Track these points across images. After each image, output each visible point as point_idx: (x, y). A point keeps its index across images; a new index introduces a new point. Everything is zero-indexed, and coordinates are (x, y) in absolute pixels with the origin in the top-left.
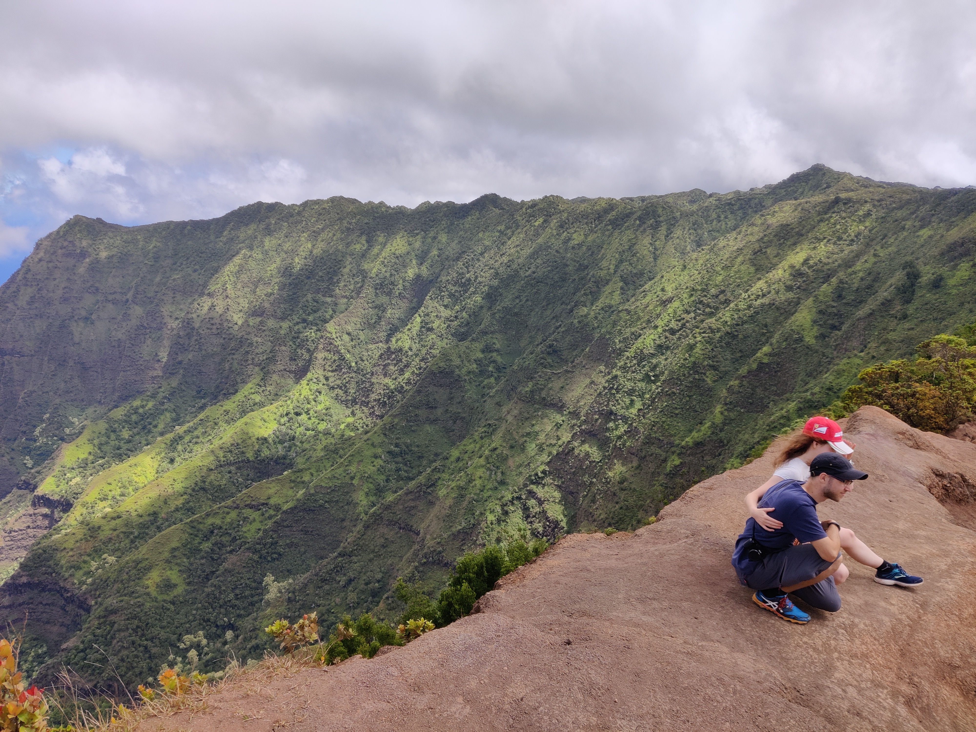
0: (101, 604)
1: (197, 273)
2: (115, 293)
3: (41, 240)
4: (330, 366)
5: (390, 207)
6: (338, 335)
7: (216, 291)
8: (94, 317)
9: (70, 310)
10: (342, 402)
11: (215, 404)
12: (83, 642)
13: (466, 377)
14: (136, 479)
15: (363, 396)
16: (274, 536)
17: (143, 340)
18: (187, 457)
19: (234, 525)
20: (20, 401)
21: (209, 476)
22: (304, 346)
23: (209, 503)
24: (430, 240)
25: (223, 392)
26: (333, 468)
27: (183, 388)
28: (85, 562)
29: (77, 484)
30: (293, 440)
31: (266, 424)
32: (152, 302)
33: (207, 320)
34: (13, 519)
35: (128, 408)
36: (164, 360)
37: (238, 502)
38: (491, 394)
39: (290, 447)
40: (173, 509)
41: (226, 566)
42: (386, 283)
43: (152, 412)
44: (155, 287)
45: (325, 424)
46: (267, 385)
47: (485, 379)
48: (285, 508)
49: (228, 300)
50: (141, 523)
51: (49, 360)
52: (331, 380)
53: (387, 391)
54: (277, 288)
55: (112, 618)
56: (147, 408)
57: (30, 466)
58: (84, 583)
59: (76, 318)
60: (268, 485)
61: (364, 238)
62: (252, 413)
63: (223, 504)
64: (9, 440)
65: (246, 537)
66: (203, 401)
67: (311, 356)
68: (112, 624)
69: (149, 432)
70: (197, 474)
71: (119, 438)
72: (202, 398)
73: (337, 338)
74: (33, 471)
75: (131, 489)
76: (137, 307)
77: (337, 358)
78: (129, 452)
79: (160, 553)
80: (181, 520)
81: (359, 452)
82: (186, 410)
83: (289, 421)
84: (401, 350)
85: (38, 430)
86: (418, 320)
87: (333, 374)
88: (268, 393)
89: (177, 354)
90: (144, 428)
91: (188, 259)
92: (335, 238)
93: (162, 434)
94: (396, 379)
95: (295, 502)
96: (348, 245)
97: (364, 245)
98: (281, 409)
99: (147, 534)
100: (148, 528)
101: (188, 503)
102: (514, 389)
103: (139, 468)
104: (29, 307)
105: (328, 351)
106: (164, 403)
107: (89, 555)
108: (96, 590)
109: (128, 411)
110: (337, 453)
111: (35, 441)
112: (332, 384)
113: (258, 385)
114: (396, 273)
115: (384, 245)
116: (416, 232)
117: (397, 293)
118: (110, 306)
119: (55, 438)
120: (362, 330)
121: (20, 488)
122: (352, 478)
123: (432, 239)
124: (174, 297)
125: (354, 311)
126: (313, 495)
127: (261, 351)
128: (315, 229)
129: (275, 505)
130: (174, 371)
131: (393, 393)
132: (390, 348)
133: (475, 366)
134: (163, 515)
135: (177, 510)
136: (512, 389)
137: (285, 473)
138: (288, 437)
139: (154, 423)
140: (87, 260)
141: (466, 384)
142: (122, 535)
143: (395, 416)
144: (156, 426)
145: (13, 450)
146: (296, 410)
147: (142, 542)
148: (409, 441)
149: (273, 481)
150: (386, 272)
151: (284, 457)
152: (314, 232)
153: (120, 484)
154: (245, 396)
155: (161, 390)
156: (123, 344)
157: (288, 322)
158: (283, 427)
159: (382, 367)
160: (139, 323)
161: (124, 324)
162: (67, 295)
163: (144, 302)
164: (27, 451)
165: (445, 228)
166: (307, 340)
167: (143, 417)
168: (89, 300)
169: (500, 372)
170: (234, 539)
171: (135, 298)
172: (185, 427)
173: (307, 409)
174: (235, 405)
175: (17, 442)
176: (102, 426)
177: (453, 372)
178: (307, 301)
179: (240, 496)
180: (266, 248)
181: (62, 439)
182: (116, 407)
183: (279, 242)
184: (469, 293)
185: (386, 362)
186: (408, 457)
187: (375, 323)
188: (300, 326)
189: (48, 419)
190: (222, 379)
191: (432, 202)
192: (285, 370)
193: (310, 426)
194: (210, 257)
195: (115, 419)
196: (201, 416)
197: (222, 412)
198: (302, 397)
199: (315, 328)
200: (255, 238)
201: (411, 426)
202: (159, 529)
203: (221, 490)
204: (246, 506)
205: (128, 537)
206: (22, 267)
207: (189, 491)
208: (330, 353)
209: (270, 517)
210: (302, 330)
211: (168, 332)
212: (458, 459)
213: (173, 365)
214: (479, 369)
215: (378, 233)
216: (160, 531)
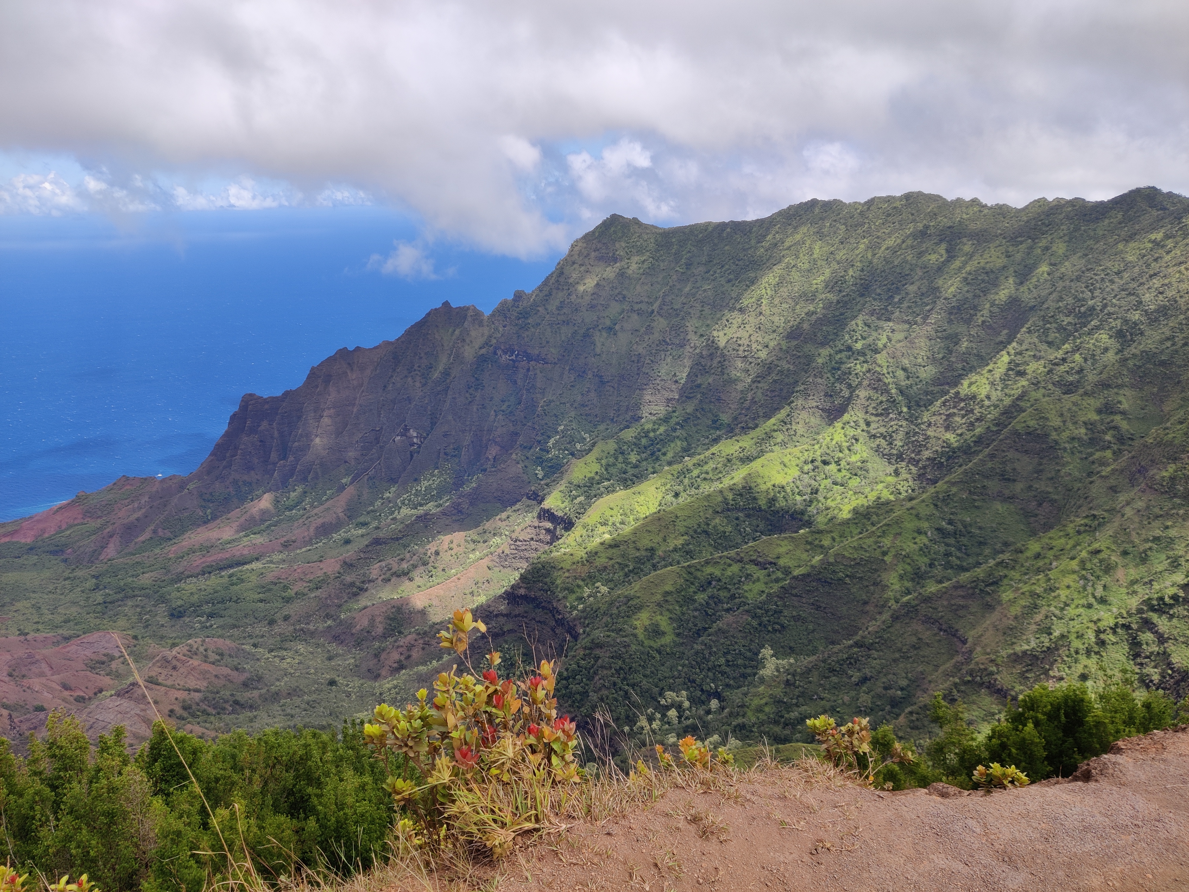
0: (588, 635)
1: (730, 284)
2: (641, 302)
3: (577, 241)
4: (874, 408)
5: (986, 206)
6: (890, 369)
7: (750, 305)
8: (617, 327)
9: (595, 318)
10: (883, 455)
11: (731, 438)
12: (567, 670)
13: (1067, 445)
14: (638, 509)
15: (913, 451)
16: (779, 603)
17: (663, 357)
18: (693, 493)
19: (735, 581)
20: (539, 409)
21: (714, 519)
22: (845, 380)
23: (711, 549)
24: (1039, 251)
25: (742, 425)
26: (861, 536)
27: (699, 416)
28: (579, 586)
29: (580, 503)
30: (816, 493)
31: (786, 469)
32: (678, 315)
33: (735, 340)
34: (520, 528)
35: (639, 430)
36: (683, 381)
37: (742, 555)
38: (1103, 474)
39: (811, 501)
40: (671, 548)
41: (721, 625)
42: (965, 306)
43: (662, 437)
44: (683, 298)
45: (858, 480)
46: (794, 424)
47: (1097, 450)
48: (796, 572)
49: (762, 317)
50: (637, 557)
51: (570, 370)
52: (873, 426)
53: (947, 450)
54: (821, 305)
55: (597, 652)
56: (658, 433)
57: (540, 477)
58: (575, 608)
59: (600, 327)
60: (779, 542)
61: (944, 246)
62: (771, 454)
63: (725, 553)
64: (525, 448)
65: (747, 598)
66: (718, 432)
67: (851, 393)
68: (597, 658)
69: (657, 459)
70: (701, 514)
71: (626, 462)
72: (718, 429)
73: (888, 373)
74: (542, 482)
75: (632, 517)
76: (661, 320)
77: (884, 399)
78: (635, 478)
79: (652, 594)
80: (678, 563)
81: (898, 522)
82: (699, 440)
83: (813, 470)
84: (974, 397)
85: (552, 441)
86: (1006, 359)
87: (877, 419)
88: (793, 433)
89: (697, 376)
90: (652, 454)
91: (723, 266)
92: (904, 246)
93: (670, 464)
94: (961, 435)
95: (808, 568)
96: (920, 254)
97: (942, 256)
98: (806, 454)
99: (642, 571)
100: (643, 564)
101: (688, 545)
102: (1142, 471)
103: (642, 498)
104: (558, 312)
105: (875, 388)
106: (676, 429)
107: (583, 580)
108: (585, 618)
109: (639, 434)
110: (869, 519)
111: (548, 452)
112: (875, 431)
113: (783, 421)
114: (981, 294)
115: (971, 256)
116: (1019, 239)
117: (980, 321)
118: (635, 317)
119: (566, 452)
120: (924, 367)
121: (529, 498)
122: (885, 553)
123: (1043, 251)
124: (702, 311)
125: (916, 341)
126: (831, 564)
127: (792, 381)
128: (879, 234)
129: (785, 567)
130: (692, 395)
131: (954, 452)
132: (958, 393)
133: (1083, 431)
134: (660, 553)
135: (675, 550)
136: (1139, 471)
137: (802, 531)
138: (809, 489)
139: (664, 450)
140: (618, 264)
141: (1065, 455)
142: (617, 566)
143: (954, 484)
144: (664, 454)
145: (527, 458)
146: (824, 458)
147: (636, 578)
148: (968, 519)
149: (785, 538)
150: (968, 291)
151: (803, 513)
152: (878, 237)
153: (621, 511)
154: (766, 433)
155: (675, 414)
156: (642, 359)
157: (829, 349)
158: (806, 476)
159: (944, 417)
160: (661, 338)
161: (647, 338)
162: (595, 302)
163: (669, 314)
164: (539, 461)
165: (1065, 235)
166: (850, 374)
167: (653, 442)
168: (615, 308)
169: (1123, 444)
170: (733, 597)
171: (661, 309)
172: (695, 460)
173: (839, 458)
174: (753, 441)
175: (532, 450)
176: (611, 446)
177: (1047, 435)
178: (857, 325)
179: (746, 549)
180: (815, 256)
181: (573, 454)
182: (628, 427)
183: (832, 249)
184: (1089, 327)
185: (951, 411)
186: (964, 540)
187: (943, 358)
188: (843, 355)
189: (562, 431)
190: (742, 409)
191: (1050, 198)
192: (817, 407)
193: (839, 480)
194: (748, 266)
195: (625, 440)
196: (714, 450)
197: (737, 448)
198: (834, 442)
199: (862, 359)
200: (803, 244)
201: (974, 500)
202: (655, 567)
203: (726, 537)
204: (751, 561)
205: (623, 569)
206: (556, 269)
207: (691, 532)
208: (877, 392)
209: (777, 580)
210: (845, 360)
211: (691, 350)
212: (1038, 556)
213: (691, 388)
214: (1089, 436)
215: (964, 240)
216: (655, 570)
